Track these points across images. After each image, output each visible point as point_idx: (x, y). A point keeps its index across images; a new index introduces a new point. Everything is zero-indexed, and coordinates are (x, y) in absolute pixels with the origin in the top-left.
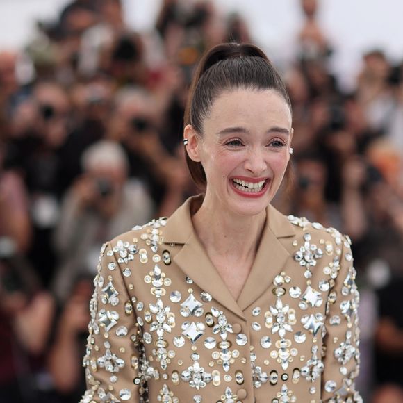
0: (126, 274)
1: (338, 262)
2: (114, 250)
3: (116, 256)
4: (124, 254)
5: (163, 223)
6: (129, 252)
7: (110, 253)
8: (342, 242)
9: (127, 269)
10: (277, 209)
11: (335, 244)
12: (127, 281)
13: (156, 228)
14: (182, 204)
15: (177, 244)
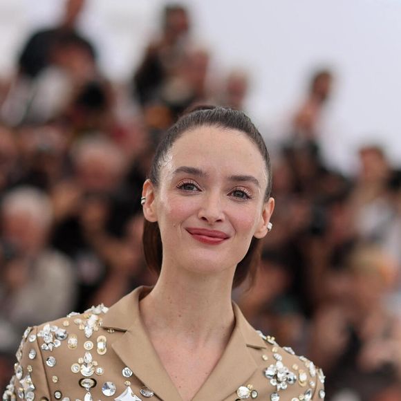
0: (50, 364)
1: (310, 396)
2: (39, 335)
3: (39, 341)
4: (49, 339)
5: (105, 310)
6: (56, 337)
7: (33, 339)
8: (316, 374)
9: (51, 358)
10: (247, 319)
11: (309, 375)
12: (49, 372)
13: (96, 314)
14: (131, 291)
15: (117, 330)
